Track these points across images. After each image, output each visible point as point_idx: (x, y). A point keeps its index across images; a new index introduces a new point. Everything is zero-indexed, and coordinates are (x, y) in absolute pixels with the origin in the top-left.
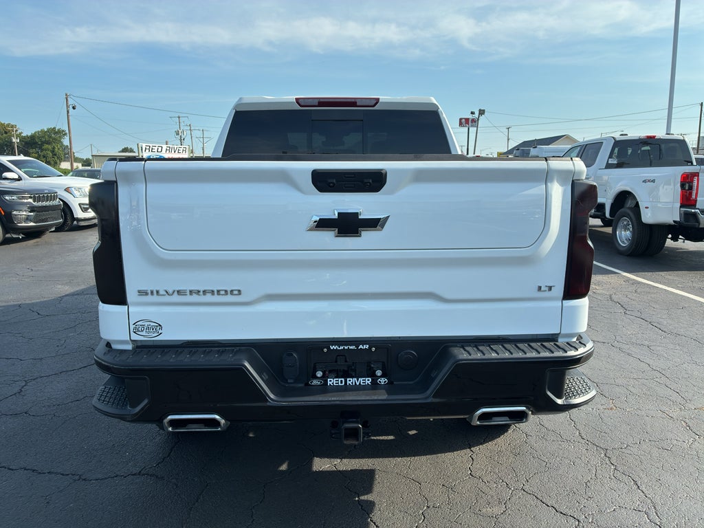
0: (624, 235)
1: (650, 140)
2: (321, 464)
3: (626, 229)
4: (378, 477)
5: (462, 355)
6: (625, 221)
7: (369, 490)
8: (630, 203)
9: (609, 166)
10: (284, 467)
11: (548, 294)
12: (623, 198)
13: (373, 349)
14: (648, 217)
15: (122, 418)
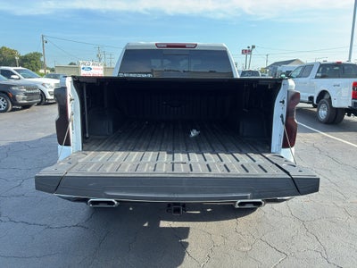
0: (323, 113)
1: (338, 64)
2: (163, 224)
3: (324, 109)
6: (324, 106)
7: (186, 237)
8: (326, 97)
9: (317, 77)
10: (146, 225)
12: (323, 94)
14: (335, 104)
15: (69, 199)
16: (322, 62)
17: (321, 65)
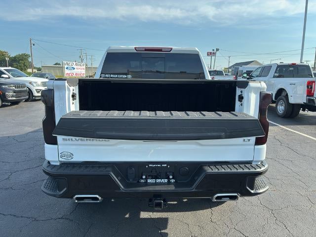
0: (281, 108)
1: (293, 65)
2: (144, 215)
3: (282, 105)
4: (170, 221)
5: (209, 170)
6: (281, 102)
7: (165, 228)
8: (284, 94)
9: (274, 77)
10: (127, 216)
11: (248, 143)
12: (281, 91)
13: (169, 167)
14: (292, 101)
16: (279, 64)
17: (278, 66)
